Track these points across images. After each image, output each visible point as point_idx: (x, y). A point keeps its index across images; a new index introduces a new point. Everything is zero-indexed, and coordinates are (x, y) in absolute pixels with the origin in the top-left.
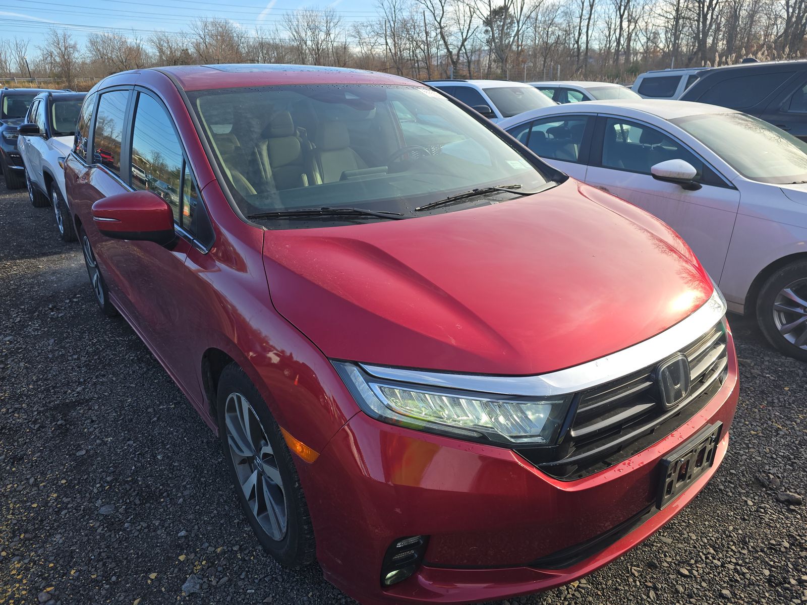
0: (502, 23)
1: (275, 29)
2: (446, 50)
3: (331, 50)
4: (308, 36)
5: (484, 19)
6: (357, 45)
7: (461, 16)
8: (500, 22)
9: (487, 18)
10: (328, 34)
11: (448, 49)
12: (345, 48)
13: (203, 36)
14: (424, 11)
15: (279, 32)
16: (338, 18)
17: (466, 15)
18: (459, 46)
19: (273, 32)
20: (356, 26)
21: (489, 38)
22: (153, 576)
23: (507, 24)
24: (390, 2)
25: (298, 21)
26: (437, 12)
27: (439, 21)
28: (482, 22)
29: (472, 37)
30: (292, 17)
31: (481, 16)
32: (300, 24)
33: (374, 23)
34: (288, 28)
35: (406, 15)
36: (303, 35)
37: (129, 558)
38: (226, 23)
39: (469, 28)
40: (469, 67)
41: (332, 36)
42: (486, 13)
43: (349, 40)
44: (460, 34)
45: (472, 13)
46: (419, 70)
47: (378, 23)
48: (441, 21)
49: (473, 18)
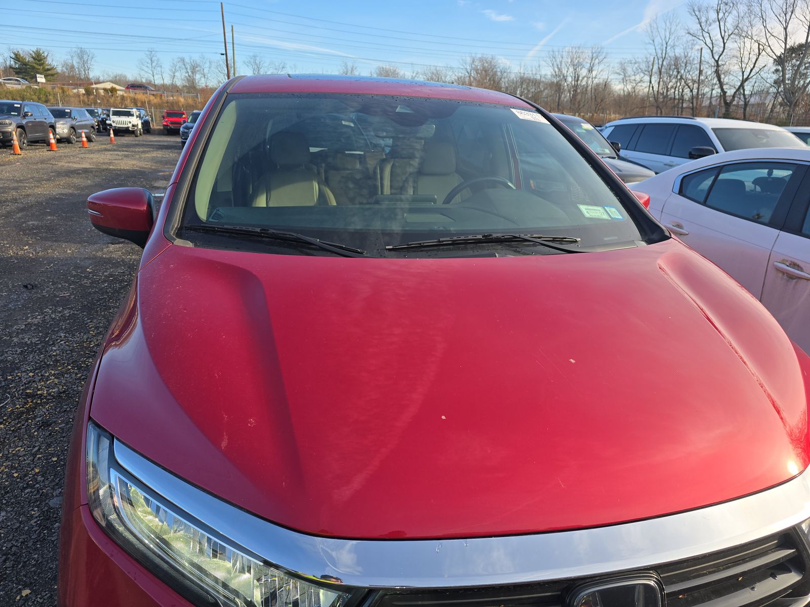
0: (798, 62)
1: (538, 65)
2: (719, 90)
3: (590, 87)
4: (569, 73)
5: (775, 57)
6: (620, 82)
7: (746, 53)
8: (797, 60)
9: (780, 57)
10: (590, 70)
11: (722, 90)
12: (606, 85)
13: (469, 71)
14: (702, 49)
15: (541, 67)
16: (604, 54)
17: (752, 53)
18: (737, 87)
19: (535, 68)
20: (623, 63)
21: (778, 79)
22: (26, 592)
23: (805, 64)
24: (663, 39)
25: (562, 58)
26: (715, 49)
27: (717, 59)
28: (772, 60)
29: (755, 77)
30: (557, 53)
31: (771, 54)
32: (563, 60)
33: (640, 60)
34: (551, 65)
35: (679, 52)
36: (564, 71)
37: (28, 563)
38: (492, 58)
39: (754, 67)
40: (745, 110)
41: (594, 73)
42: (779, 51)
43: (612, 77)
44: (741, 74)
45: (761, 51)
46: (682, 109)
47: (645, 60)
48: (718, 59)
49: (760, 56)
